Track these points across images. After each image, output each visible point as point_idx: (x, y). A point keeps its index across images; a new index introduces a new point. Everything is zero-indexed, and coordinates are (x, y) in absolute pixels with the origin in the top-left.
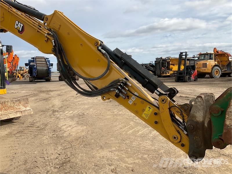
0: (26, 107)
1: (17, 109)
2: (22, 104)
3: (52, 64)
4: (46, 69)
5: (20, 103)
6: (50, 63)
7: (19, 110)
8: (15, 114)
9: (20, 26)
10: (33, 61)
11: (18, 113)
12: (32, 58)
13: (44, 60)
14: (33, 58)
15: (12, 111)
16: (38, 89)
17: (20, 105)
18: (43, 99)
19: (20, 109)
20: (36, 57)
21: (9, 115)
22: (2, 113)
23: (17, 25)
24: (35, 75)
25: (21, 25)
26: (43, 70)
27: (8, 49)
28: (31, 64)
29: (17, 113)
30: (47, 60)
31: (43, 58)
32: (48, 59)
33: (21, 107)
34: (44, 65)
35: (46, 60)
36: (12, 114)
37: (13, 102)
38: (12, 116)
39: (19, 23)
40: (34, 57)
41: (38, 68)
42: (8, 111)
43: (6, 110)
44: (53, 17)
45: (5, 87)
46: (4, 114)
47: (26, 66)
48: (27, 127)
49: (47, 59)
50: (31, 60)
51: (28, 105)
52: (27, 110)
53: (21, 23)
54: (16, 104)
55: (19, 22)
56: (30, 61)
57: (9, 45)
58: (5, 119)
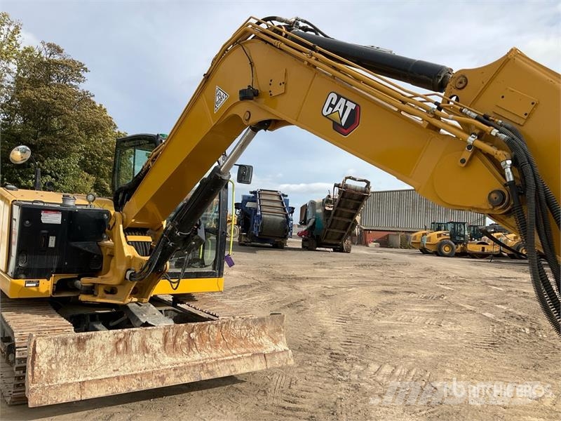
0: (276, 342)
1: (253, 345)
2: (267, 330)
3: (293, 208)
4: (283, 222)
5: (263, 327)
6: (290, 206)
7: (260, 350)
8: (249, 361)
9: (343, 109)
10: (253, 200)
11: (257, 359)
12: (251, 193)
13: (276, 198)
14: (254, 193)
15: (243, 350)
16: (265, 269)
17: (263, 333)
18: (287, 304)
19: (260, 346)
20: (261, 190)
21: (234, 362)
22: (219, 355)
23: (331, 105)
24: (255, 231)
25: (345, 107)
26: (274, 222)
27: (243, 175)
28: (249, 205)
29: (255, 358)
30: (285, 200)
31: (275, 193)
32: (287, 196)
33: (265, 340)
34: (276, 211)
35: (281, 199)
36: (242, 361)
37: (248, 326)
38: (241, 368)
39: (342, 101)
40: (256, 190)
41: (265, 216)
42: (234, 351)
43: (227, 346)
44: (498, 72)
45: (222, 274)
46: (223, 361)
47: (236, 208)
48: (280, 411)
49: (283, 195)
50: (249, 197)
51: (281, 337)
52: (279, 352)
53: (347, 100)
54: (252, 331)
55: (339, 97)
56: (246, 198)
57: (244, 164)
58: (225, 375)
